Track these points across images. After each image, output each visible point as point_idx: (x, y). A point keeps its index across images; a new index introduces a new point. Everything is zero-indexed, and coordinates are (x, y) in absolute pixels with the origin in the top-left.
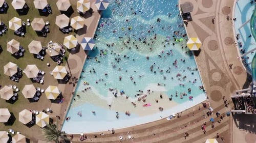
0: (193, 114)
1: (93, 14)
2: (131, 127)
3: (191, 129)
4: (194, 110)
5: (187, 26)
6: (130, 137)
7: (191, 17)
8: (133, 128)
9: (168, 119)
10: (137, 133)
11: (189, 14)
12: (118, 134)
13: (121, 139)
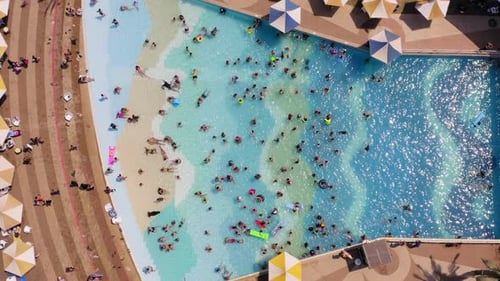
0: (119, 267)
1: (363, 30)
2: (92, 122)
3: (83, 262)
4: (128, 269)
5: (334, 257)
6: (68, 117)
7: (360, 267)
8: (90, 126)
9: (108, 208)
10: (79, 136)
11: (364, 264)
12: (77, 92)
13: (66, 98)
